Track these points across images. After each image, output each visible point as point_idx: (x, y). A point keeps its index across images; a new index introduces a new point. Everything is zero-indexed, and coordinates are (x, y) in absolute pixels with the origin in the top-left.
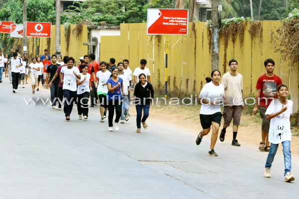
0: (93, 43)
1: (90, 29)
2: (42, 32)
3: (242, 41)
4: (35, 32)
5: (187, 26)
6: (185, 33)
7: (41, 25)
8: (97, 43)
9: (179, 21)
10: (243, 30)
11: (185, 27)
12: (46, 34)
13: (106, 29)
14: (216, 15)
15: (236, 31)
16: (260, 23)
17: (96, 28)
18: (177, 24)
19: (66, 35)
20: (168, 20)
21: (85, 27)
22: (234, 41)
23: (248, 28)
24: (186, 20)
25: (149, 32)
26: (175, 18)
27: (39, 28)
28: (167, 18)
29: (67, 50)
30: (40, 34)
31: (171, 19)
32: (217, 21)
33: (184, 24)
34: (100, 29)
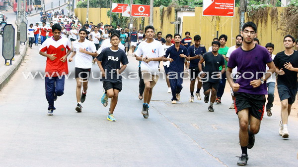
0: (178, 22)
1: (176, 11)
2: (144, 13)
3: (266, 22)
4: (138, 12)
5: (234, 10)
6: (233, 15)
7: (143, 7)
8: (180, 22)
9: (227, 6)
10: (267, 14)
11: (232, 11)
12: (147, 15)
13: (188, 11)
14: (243, 2)
15: (263, 14)
16: (276, 9)
17: (180, 10)
18: (226, 8)
19: (160, 15)
20: (219, 5)
21: (173, 9)
22: (262, 22)
23: (270, 12)
24: (233, 5)
25: (204, 14)
26: (224, 4)
27: (142, 9)
28: (218, 4)
29: (162, 27)
30: (142, 14)
31: (221, 5)
32: (244, 6)
33: (232, 8)
34: (182, 11)
